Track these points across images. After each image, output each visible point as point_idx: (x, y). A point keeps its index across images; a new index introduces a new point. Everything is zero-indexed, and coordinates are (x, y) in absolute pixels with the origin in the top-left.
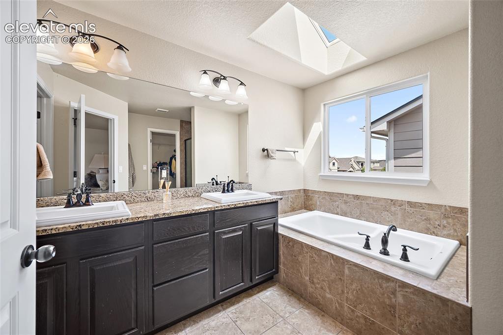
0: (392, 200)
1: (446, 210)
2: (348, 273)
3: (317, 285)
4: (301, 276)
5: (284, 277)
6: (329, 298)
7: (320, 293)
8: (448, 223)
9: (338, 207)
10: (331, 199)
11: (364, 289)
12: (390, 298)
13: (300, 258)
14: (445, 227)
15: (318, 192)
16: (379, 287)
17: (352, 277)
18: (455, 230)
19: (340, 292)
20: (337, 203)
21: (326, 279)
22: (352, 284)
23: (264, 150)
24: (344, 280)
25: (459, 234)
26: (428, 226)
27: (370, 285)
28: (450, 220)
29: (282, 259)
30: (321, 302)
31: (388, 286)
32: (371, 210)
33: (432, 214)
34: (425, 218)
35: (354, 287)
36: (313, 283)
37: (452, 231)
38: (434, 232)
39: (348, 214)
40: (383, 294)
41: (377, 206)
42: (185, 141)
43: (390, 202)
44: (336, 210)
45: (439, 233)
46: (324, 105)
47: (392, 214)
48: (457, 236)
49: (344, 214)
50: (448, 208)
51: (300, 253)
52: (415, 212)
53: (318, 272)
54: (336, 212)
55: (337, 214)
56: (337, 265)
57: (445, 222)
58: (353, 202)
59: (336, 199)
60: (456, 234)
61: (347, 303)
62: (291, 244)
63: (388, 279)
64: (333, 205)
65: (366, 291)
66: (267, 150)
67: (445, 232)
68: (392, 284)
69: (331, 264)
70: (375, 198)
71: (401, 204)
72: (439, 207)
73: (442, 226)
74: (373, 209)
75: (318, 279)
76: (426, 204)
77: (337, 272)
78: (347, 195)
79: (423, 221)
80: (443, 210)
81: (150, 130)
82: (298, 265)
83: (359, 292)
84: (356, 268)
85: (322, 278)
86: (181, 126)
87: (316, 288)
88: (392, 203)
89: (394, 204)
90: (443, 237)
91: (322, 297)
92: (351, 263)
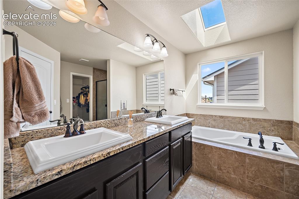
0: (243, 118)
1: (273, 122)
2: (248, 162)
3: (224, 171)
4: (211, 166)
5: (196, 168)
6: (233, 178)
7: (227, 175)
8: (275, 129)
9: (209, 123)
10: (204, 118)
11: (260, 169)
12: (279, 173)
13: (210, 156)
14: (273, 130)
15: (196, 115)
16: (271, 168)
17: (251, 163)
18: (278, 132)
19: (242, 173)
20: (209, 121)
21: (231, 166)
22: (252, 168)
23: (171, 90)
24: (245, 166)
25: (280, 134)
26: (264, 130)
27: (265, 167)
28: (276, 127)
29: (194, 157)
30: (227, 181)
31: (278, 167)
32: (230, 124)
33: (266, 124)
34: (262, 126)
35: (253, 169)
36: (221, 169)
37: (277, 132)
38: (267, 134)
39: (216, 127)
40: (275, 171)
41: (235, 121)
42: (96, 82)
43: (242, 119)
44: (208, 125)
45: (270, 134)
46: (199, 64)
47: (243, 125)
48: (279, 135)
49: (214, 127)
50: (274, 121)
51: (210, 153)
52: (256, 124)
53: (224, 163)
54: (208, 126)
55: (209, 127)
56: (240, 157)
57: (273, 128)
58: (219, 119)
59: (208, 118)
60: (279, 134)
61: (247, 179)
62: (202, 147)
63: (278, 162)
64: (206, 122)
65: (262, 171)
66: (173, 90)
67: (273, 133)
68: (281, 165)
69: (235, 157)
70: (233, 117)
71: (248, 120)
72: (270, 120)
73: (271, 130)
74: (232, 123)
75: (225, 167)
76: (262, 119)
77: (240, 162)
78: (216, 116)
79: (261, 128)
80: (272, 122)
81: (72, 74)
82: (208, 160)
83: (256, 172)
84: (255, 158)
85: (228, 167)
86: (94, 72)
87: (223, 173)
88: (243, 119)
89: (244, 120)
90: (272, 136)
91: (228, 178)
92: (250, 156)
